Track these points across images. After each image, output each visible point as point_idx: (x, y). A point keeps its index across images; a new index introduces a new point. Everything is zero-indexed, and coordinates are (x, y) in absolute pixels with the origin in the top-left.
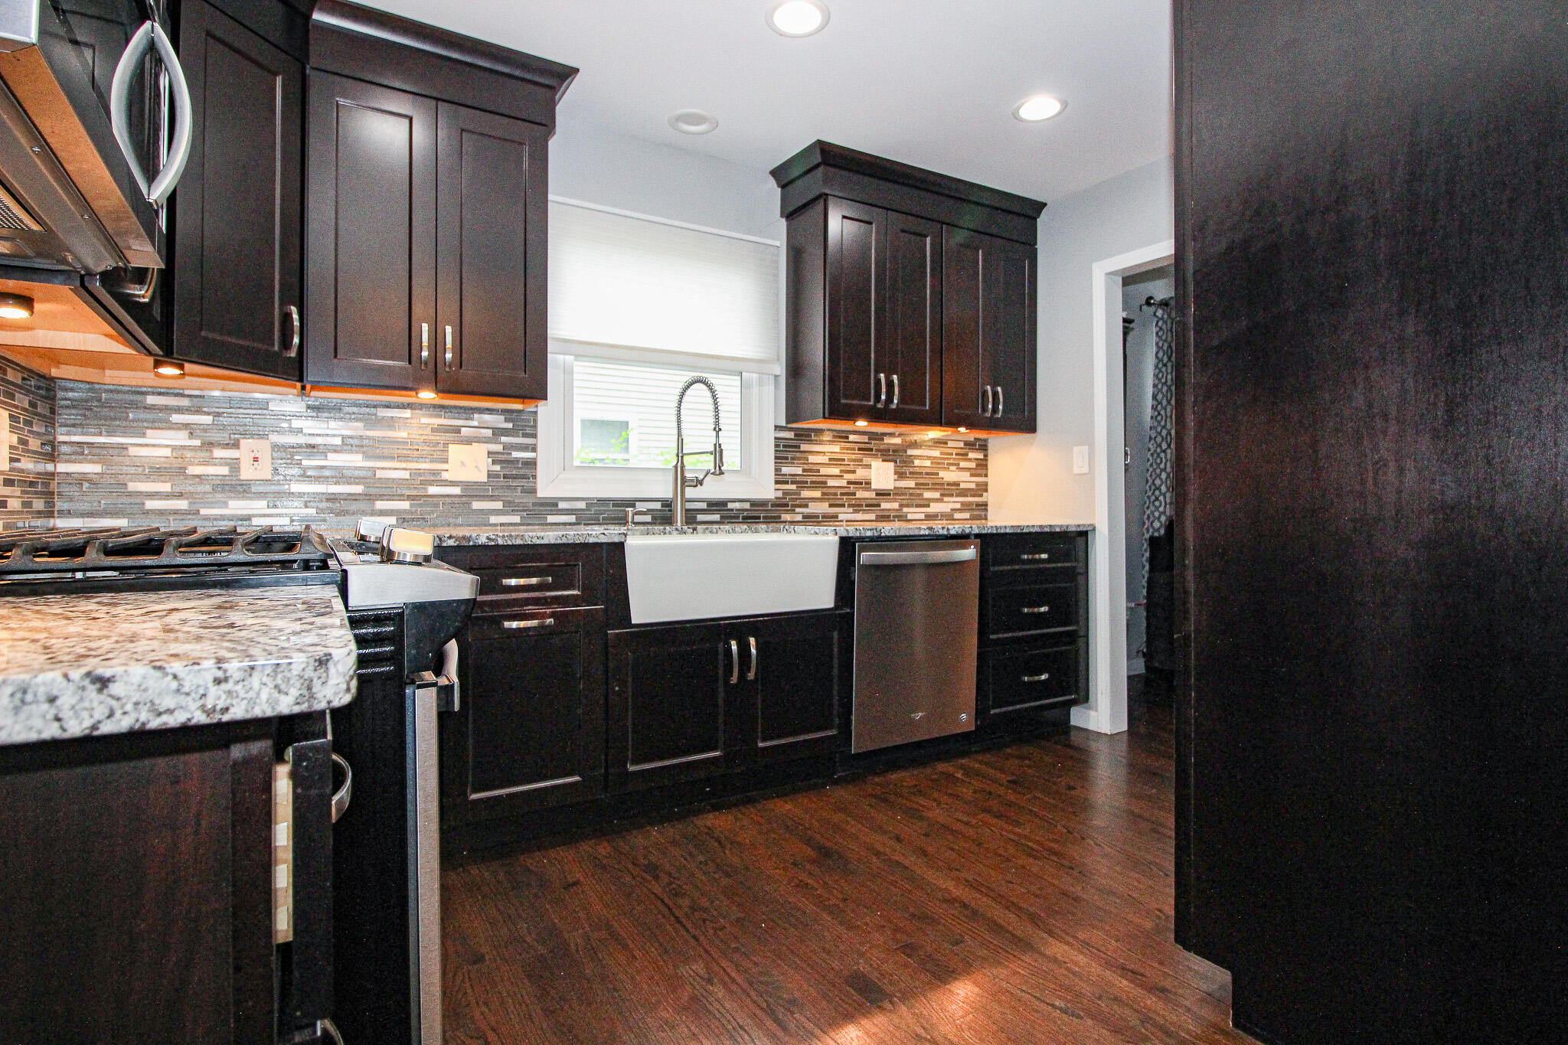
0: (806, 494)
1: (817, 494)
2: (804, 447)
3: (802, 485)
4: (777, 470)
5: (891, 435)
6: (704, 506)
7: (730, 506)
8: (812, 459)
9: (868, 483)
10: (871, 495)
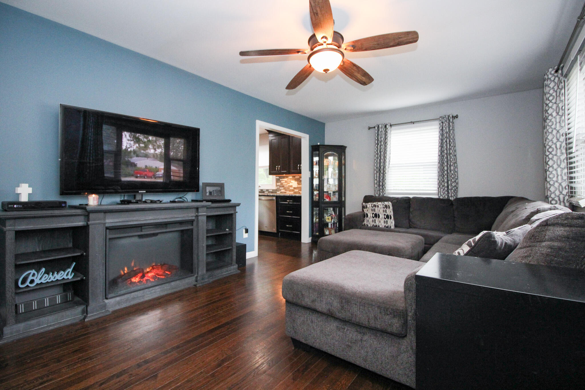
0: (281, 188)
1: (283, 188)
2: (281, 180)
3: (280, 187)
4: (276, 184)
5: (296, 176)
6: (265, 190)
7: (269, 190)
8: (282, 182)
9: (292, 186)
10: (293, 188)
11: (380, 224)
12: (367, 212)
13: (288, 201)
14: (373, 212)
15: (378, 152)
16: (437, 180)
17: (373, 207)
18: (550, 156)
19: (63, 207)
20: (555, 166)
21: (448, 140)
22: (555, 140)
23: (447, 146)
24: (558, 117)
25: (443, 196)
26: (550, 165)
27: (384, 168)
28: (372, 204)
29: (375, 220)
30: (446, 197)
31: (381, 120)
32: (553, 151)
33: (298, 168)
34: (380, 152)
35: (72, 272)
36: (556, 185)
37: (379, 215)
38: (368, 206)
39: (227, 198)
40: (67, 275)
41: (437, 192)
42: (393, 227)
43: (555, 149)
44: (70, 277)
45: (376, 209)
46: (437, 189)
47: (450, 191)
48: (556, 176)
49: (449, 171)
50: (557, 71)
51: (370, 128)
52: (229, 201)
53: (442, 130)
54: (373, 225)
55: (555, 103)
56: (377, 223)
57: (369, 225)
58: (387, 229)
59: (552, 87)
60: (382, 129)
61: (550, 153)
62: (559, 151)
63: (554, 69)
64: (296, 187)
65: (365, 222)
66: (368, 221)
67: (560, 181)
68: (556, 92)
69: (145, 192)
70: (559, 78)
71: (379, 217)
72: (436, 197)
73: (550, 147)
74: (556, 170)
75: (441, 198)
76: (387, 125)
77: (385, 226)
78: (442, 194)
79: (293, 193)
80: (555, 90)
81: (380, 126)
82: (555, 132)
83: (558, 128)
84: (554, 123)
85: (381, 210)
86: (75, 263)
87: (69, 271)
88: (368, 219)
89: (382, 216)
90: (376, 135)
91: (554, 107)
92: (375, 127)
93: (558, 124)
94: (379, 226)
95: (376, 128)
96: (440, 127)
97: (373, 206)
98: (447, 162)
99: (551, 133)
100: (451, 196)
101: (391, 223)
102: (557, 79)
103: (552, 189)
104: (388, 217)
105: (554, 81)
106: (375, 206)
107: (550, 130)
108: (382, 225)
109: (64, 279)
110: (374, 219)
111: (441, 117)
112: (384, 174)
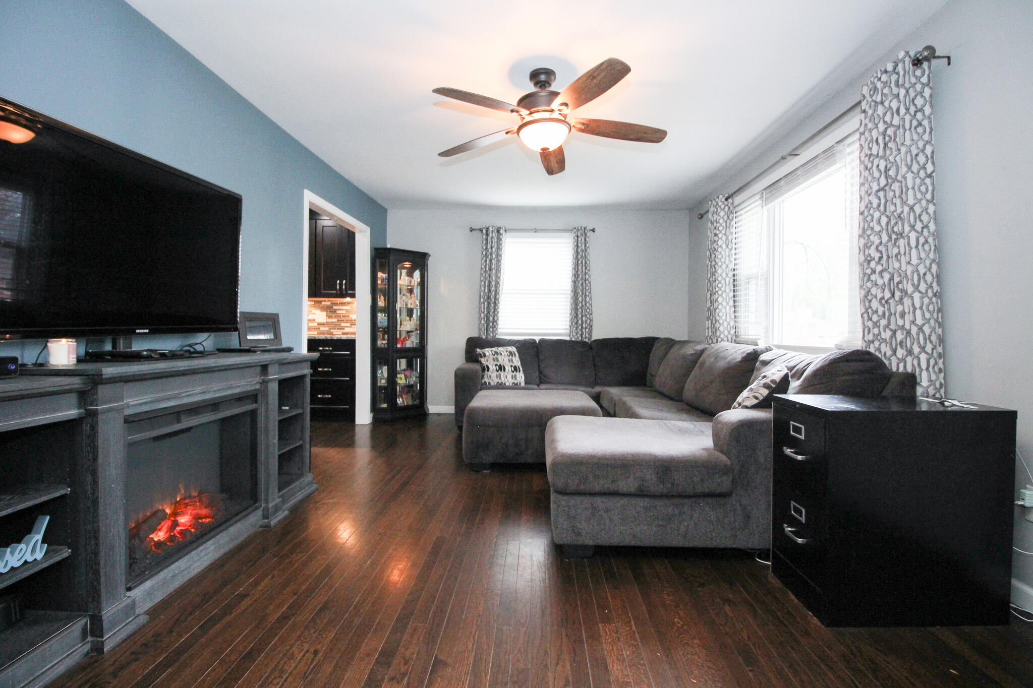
10: (316, 324)
11: (506, 380)
12: (488, 364)
13: (321, 348)
14: (496, 363)
15: (487, 269)
16: (569, 315)
17: (494, 355)
18: (720, 292)
19: (10, 372)
20: (724, 303)
21: (584, 261)
22: (724, 275)
23: (582, 268)
24: (727, 250)
25: (576, 337)
26: (720, 302)
27: (495, 295)
28: (491, 351)
29: (500, 375)
30: (580, 338)
31: (492, 221)
32: (722, 287)
33: (338, 287)
34: (490, 269)
35: (43, 542)
36: (725, 324)
37: (504, 366)
38: (487, 354)
39: (285, 345)
40: (33, 550)
41: (568, 331)
42: (523, 384)
43: (724, 285)
44: (39, 555)
45: (499, 357)
46: (568, 327)
47: (584, 330)
48: (725, 314)
49: (584, 304)
50: (726, 199)
51: (472, 230)
52: (289, 350)
53: (577, 245)
54: (498, 382)
55: (725, 234)
56: (503, 380)
57: (492, 384)
58: (516, 387)
59: (722, 216)
60: (494, 235)
61: (720, 289)
62: (727, 287)
63: (724, 196)
64: (325, 322)
65: (486, 380)
66: (490, 376)
67: (728, 320)
68: (726, 222)
69: (147, 331)
70: (729, 208)
71: (504, 370)
72: (568, 338)
73: (720, 282)
74: (725, 307)
75: (573, 339)
76: (500, 228)
77: (514, 383)
78: (574, 334)
79: (316, 333)
80: (725, 219)
81: (491, 229)
82: (724, 266)
83: (727, 262)
84: (724, 256)
85: (506, 359)
86: (48, 517)
87: (38, 540)
88: (489, 373)
89: (508, 368)
90: (484, 242)
91: (724, 238)
92: (481, 230)
93: (727, 258)
94: (505, 384)
95: (484, 231)
96: (574, 243)
97: (493, 353)
98: (582, 290)
99: (721, 267)
100: (586, 337)
101: (521, 377)
102: (727, 208)
103: (721, 329)
104: (516, 369)
105: (724, 209)
106: (496, 353)
107: (720, 264)
108: (509, 381)
109: (26, 562)
110: (498, 373)
111: (575, 228)
112: (495, 304)
